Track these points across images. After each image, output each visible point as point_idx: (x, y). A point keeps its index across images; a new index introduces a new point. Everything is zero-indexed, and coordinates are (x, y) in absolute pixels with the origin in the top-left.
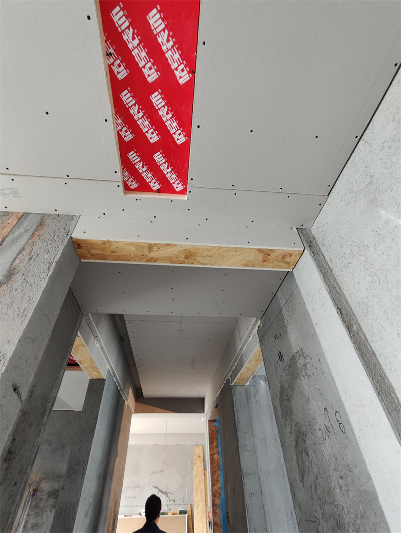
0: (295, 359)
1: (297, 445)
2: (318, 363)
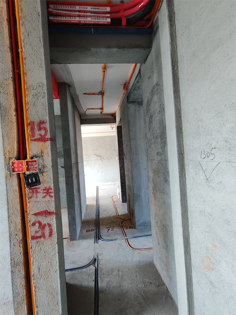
0: (154, 87)
1: (149, 121)
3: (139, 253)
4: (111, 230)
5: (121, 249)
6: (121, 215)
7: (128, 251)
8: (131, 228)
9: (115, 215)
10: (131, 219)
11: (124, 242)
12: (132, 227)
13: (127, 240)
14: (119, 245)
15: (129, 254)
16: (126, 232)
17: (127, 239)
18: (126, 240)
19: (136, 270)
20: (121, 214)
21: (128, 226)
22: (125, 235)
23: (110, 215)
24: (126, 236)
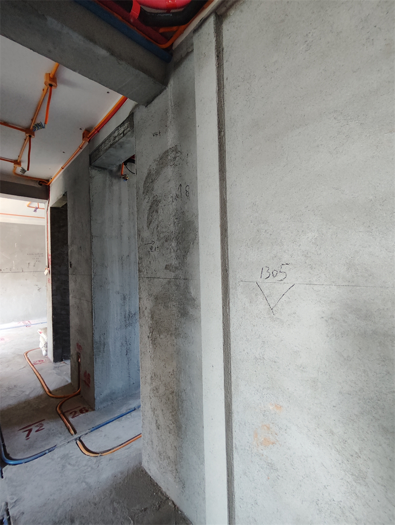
0: (168, 153)
1: (150, 209)
2: (186, 156)
3: (110, 460)
4: (37, 431)
5: (69, 467)
6: (56, 390)
7: (85, 466)
8: (84, 411)
9: (41, 392)
10: (80, 392)
11: (72, 449)
12: (87, 409)
13: (81, 441)
14: (61, 459)
15: (89, 469)
16: (73, 424)
17: (80, 438)
18: (78, 442)
19: (111, 497)
20: (56, 388)
21: (76, 410)
22: (72, 432)
23: (29, 395)
24: (75, 432)
